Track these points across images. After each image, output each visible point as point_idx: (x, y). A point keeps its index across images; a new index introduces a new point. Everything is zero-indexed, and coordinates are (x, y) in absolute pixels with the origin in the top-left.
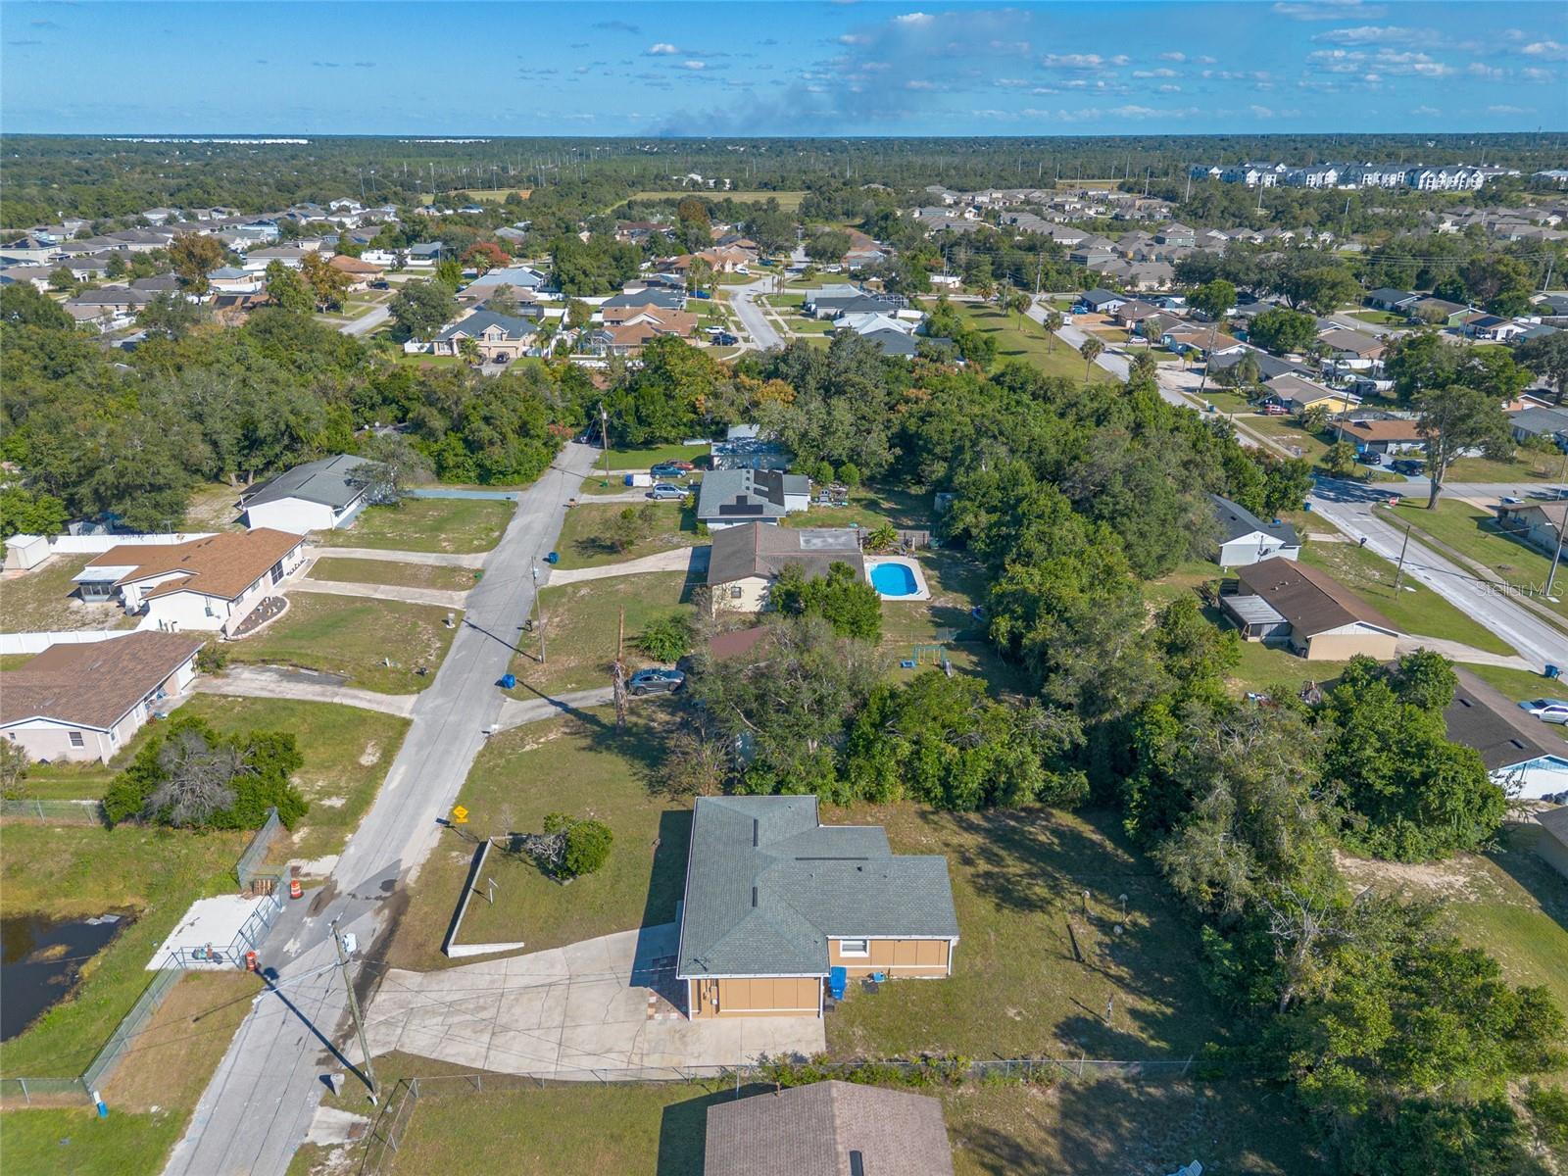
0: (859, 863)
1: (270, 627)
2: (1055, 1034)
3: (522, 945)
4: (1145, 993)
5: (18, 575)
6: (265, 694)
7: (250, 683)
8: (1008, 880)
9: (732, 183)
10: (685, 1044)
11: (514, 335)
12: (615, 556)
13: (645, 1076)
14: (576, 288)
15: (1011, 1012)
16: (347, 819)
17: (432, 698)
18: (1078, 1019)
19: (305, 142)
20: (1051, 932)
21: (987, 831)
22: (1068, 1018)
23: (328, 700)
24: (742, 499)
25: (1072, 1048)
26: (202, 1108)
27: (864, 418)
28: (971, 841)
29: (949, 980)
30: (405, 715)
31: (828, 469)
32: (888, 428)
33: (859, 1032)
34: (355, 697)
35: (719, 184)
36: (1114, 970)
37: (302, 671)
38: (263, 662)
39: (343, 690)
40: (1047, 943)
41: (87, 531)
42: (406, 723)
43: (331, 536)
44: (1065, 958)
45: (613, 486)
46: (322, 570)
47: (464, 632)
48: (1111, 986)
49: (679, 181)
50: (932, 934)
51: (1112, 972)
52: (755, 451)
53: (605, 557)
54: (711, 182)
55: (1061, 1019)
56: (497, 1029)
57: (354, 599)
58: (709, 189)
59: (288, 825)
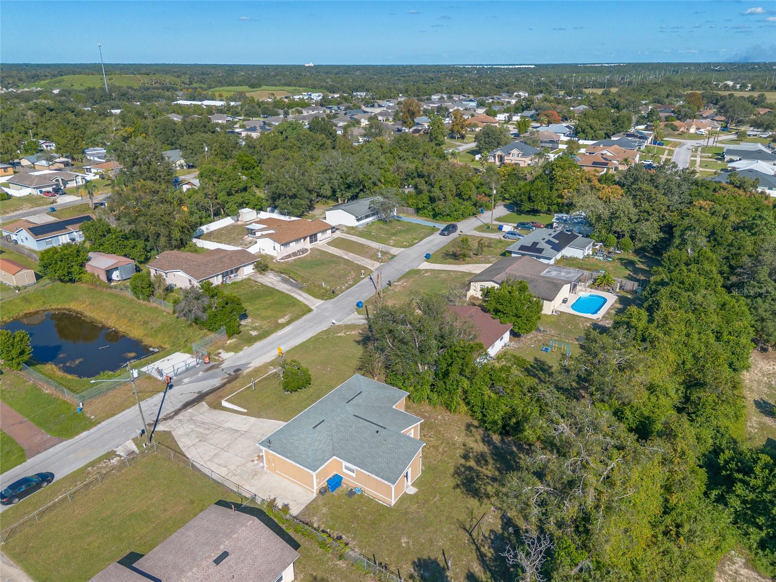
0: (379, 429)
1: (295, 260)
2: (414, 563)
3: (246, 411)
4: (490, 571)
5: (242, 223)
6: (270, 285)
7: (270, 280)
8: (478, 476)
9: (752, 86)
10: (253, 478)
11: (524, 155)
12: (456, 261)
13: (227, 484)
14: (584, 136)
15: (404, 540)
16: (251, 340)
17: (329, 304)
18: (435, 562)
19: (533, 66)
20: (472, 513)
21: (495, 447)
22: (429, 559)
23: (289, 293)
24: (535, 244)
25: (416, 574)
26: (104, 423)
27: (645, 211)
28: (481, 447)
29: (389, 509)
30: (313, 308)
31: (613, 238)
32: (663, 220)
33: (324, 510)
34: (301, 295)
35: (743, 87)
36: (485, 549)
37: (291, 280)
38: (280, 272)
39: (299, 291)
40: (463, 517)
41: (272, 211)
42: (310, 310)
43: (351, 230)
44: (465, 529)
45: (492, 229)
46: (334, 243)
47: (367, 279)
48: (474, 555)
49: (717, 85)
50: (382, 478)
51: (482, 549)
52: (578, 223)
53: (452, 261)
54: (738, 86)
55: (425, 557)
56: (203, 438)
57: (334, 256)
58: (736, 90)
59: (230, 336)
